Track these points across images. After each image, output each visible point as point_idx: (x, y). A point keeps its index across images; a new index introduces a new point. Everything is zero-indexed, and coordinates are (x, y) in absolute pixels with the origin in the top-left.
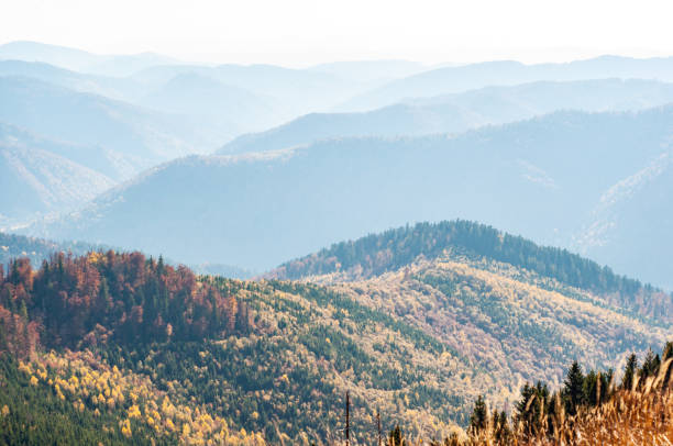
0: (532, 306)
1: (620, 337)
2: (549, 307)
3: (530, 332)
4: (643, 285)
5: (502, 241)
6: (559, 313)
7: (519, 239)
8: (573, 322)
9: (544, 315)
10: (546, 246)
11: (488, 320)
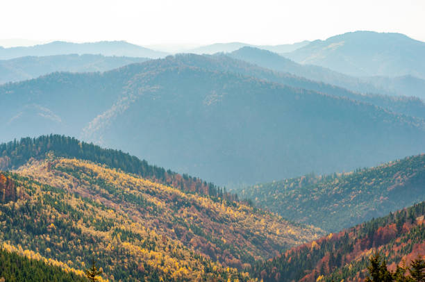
0: (123, 184)
1: (175, 200)
2: (132, 184)
3: (131, 198)
4: (166, 170)
5: (81, 147)
6: (138, 187)
7: (91, 146)
8: (148, 192)
9: (132, 189)
10: (108, 148)
11: (107, 193)
